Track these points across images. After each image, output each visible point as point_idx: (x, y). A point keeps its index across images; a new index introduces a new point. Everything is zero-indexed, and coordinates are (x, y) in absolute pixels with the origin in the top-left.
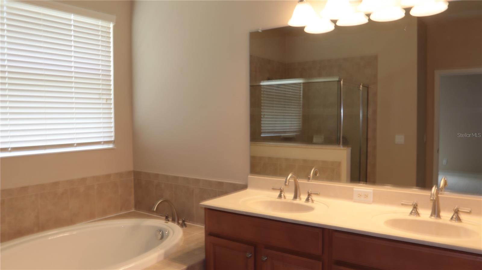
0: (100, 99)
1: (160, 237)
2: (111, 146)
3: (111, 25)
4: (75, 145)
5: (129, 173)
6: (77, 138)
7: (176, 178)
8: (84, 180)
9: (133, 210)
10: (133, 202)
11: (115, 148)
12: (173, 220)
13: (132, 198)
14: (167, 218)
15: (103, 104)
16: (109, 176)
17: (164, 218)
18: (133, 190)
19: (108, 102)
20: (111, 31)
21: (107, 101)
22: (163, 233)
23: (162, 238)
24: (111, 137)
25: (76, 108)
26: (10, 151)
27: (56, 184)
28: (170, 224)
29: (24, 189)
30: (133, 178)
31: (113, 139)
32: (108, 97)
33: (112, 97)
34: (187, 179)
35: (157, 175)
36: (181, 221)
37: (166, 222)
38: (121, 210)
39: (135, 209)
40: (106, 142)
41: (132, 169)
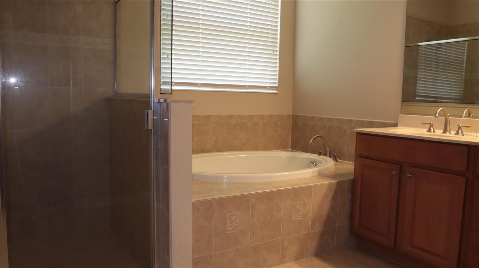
0: (268, 50)
2: (275, 91)
4: (247, 87)
5: (289, 116)
6: (249, 81)
7: (330, 120)
8: (252, 117)
10: (290, 143)
11: (278, 92)
12: (326, 155)
13: (290, 139)
14: (320, 153)
15: (271, 54)
16: (271, 116)
18: (291, 131)
19: (275, 53)
21: (273, 52)
22: (316, 164)
24: (275, 83)
26: (200, 87)
27: (231, 117)
29: (209, 117)
30: (291, 121)
31: (277, 85)
32: (275, 49)
33: (278, 49)
34: (341, 120)
39: (291, 149)
40: (271, 88)
41: (291, 113)
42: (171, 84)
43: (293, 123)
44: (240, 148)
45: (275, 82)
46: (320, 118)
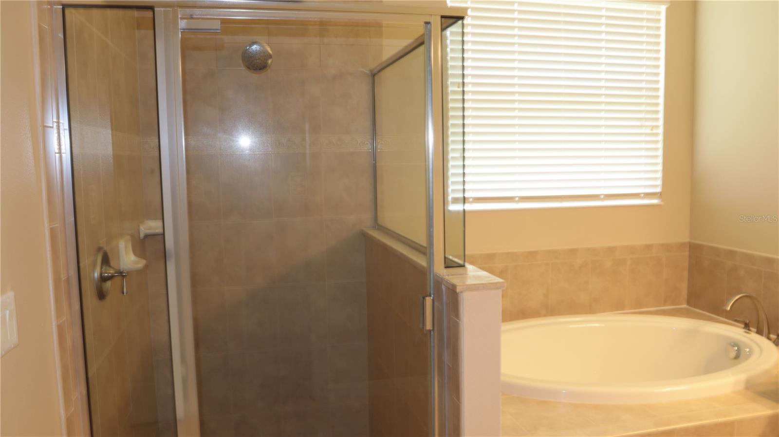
0: (641, 126)
1: (733, 354)
2: (655, 201)
3: (663, 9)
4: (602, 197)
5: (682, 246)
6: (605, 187)
8: (611, 250)
9: (685, 306)
10: (685, 293)
11: (662, 203)
12: (759, 332)
13: (684, 287)
14: (747, 326)
15: (647, 134)
16: (649, 247)
17: (743, 326)
18: (686, 274)
19: (655, 131)
20: (663, 17)
21: (652, 130)
22: (739, 351)
23: (737, 357)
24: (656, 186)
25: (606, 142)
27: (573, 252)
28: (754, 336)
29: (532, 254)
30: (687, 253)
31: (658, 190)
32: (654, 124)
33: (661, 123)
35: (732, 254)
36: (774, 335)
37: (746, 332)
38: (665, 303)
39: (689, 303)
40: (648, 195)
41: (687, 240)
42: (464, 200)
43: (690, 257)
44: (589, 308)
45: (656, 184)
46: (747, 255)
